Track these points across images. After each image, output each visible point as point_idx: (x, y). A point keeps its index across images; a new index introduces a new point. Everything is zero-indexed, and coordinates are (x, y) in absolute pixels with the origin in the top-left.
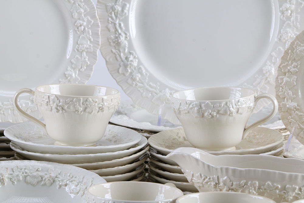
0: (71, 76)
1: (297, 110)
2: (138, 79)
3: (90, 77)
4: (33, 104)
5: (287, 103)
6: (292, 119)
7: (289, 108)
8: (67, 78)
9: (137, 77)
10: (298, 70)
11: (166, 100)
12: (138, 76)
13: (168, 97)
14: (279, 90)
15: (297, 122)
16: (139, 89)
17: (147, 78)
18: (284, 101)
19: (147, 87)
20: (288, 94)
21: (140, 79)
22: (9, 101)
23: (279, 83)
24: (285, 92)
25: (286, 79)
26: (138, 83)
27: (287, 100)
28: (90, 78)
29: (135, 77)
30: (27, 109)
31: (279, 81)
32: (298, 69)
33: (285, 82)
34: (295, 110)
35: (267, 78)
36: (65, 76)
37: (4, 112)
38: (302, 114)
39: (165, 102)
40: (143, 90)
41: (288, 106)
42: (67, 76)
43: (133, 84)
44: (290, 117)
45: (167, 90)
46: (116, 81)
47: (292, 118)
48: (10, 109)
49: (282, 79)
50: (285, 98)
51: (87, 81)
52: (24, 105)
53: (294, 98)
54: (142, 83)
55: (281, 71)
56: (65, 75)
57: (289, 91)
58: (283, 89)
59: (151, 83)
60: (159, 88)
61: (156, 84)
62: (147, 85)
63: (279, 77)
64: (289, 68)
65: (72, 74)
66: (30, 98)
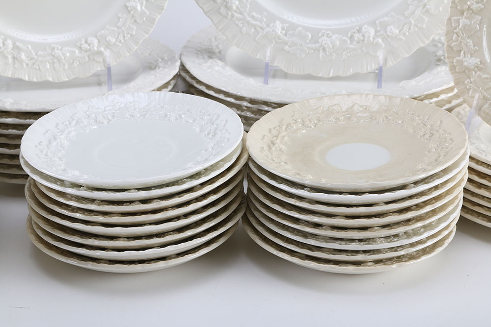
0: (135, 9)
1: (480, 69)
2: (235, 8)
3: (163, 9)
4: (81, 52)
5: (465, 59)
6: (471, 85)
7: (467, 68)
8: (129, 12)
9: (234, 5)
10: (483, 7)
11: (276, 37)
12: (234, 3)
13: (279, 32)
14: (452, 39)
15: (479, 88)
16: (237, 22)
17: (248, 7)
18: (459, 56)
19: (249, 19)
20: (466, 45)
21: (237, 7)
22: (46, 50)
23: (452, 27)
24: (461, 42)
25: (463, 21)
26: (235, 14)
27: (464, 53)
28: (164, 11)
29: (230, 4)
30: (74, 60)
31: (453, 24)
32: (483, 5)
33: (462, 26)
34: (477, 69)
35: (425, 5)
36: (127, 9)
37: (39, 66)
38: (486, 76)
39: (274, 41)
40: (243, 24)
41: (465, 64)
42: (129, 8)
43: (228, 14)
44: (468, 80)
45: (278, 23)
46: (204, 10)
47: (471, 83)
48: (49, 63)
49: (458, 21)
50: (461, 51)
51: (159, 16)
52: (68, 54)
53: (475, 51)
54: (241, 13)
55: (456, 8)
56: (126, 7)
57: (469, 40)
58: (458, 36)
59: (254, 14)
60: (265, 20)
61: (261, 15)
62: (249, 15)
63: (452, 18)
64: (469, 3)
65: (137, 6)
66: (77, 44)
